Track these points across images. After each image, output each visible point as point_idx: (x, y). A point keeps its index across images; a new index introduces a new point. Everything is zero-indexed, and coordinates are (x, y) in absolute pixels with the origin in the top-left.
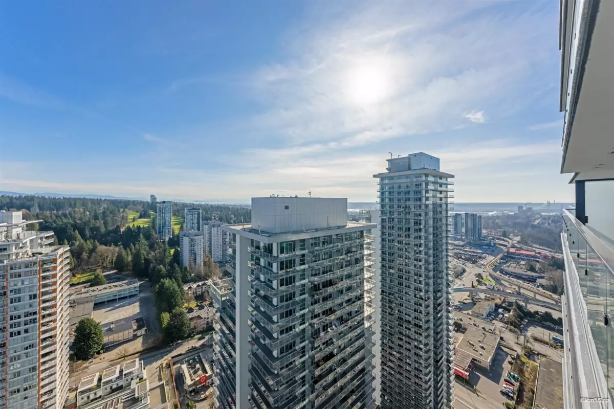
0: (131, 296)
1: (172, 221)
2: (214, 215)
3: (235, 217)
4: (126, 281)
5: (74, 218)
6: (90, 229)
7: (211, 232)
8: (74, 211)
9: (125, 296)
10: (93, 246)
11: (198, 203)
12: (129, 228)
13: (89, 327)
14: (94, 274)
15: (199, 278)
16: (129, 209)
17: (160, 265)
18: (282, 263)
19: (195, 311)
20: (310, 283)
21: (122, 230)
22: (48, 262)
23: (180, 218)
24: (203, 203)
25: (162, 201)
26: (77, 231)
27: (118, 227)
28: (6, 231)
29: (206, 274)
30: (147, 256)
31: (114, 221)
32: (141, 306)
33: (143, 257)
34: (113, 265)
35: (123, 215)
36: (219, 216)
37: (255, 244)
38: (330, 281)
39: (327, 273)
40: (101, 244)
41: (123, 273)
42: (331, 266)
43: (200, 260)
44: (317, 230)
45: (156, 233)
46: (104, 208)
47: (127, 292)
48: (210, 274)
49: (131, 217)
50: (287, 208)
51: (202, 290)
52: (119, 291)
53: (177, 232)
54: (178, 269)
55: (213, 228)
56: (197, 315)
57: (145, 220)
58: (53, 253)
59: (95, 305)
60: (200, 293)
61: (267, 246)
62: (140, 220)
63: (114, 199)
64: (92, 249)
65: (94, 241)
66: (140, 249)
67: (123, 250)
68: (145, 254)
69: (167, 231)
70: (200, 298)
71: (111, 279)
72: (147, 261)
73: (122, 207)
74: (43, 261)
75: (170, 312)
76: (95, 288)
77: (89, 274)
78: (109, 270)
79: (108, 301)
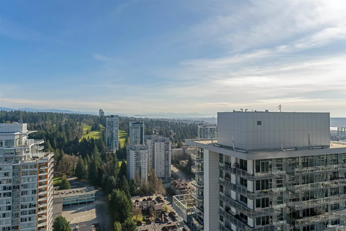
0: (89, 202)
1: (119, 134)
2: (154, 129)
3: (174, 132)
4: (85, 188)
5: (45, 130)
6: (57, 139)
7: (154, 147)
8: (45, 124)
9: (85, 201)
10: (60, 154)
11: (138, 117)
12: (84, 139)
13: (63, 224)
14: (61, 179)
15: (144, 192)
16: (84, 122)
17: (111, 176)
18: (258, 182)
19: (143, 225)
20: (288, 209)
21: (80, 141)
22: (43, 165)
23: (124, 131)
24: (143, 117)
25: (110, 115)
26: (48, 140)
27: (77, 139)
28: (19, 138)
29: (151, 189)
30: (101, 166)
31: (73, 133)
32: (97, 213)
33: (97, 167)
34: (74, 173)
35: (80, 128)
36: (159, 131)
37: (224, 160)
38: (312, 209)
39: (308, 199)
40: (65, 153)
41: (82, 180)
42: (312, 192)
43: (145, 175)
44: (296, 149)
45: (105, 145)
46: (65, 121)
47: (86, 198)
48: (154, 190)
49: (85, 129)
50: (259, 123)
51: (147, 205)
52: (80, 196)
53: (122, 145)
54: (126, 181)
55: (156, 143)
56: (145, 229)
57: (96, 133)
58: (46, 158)
59: (64, 206)
60: (146, 207)
61: (239, 162)
62: (92, 133)
63: (72, 113)
64: (59, 157)
65: (61, 150)
66: (95, 160)
67: (82, 160)
68: (99, 164)
69: (114, 144)
70: (146, 212)
71: (74, 185)
72: (100, 171)
73: (78, 121)
74: (40, 164)
75: (122, 222)
76: (63, 191)
77: (57, 178)
78: (71, 177)
79: (72, 204)
